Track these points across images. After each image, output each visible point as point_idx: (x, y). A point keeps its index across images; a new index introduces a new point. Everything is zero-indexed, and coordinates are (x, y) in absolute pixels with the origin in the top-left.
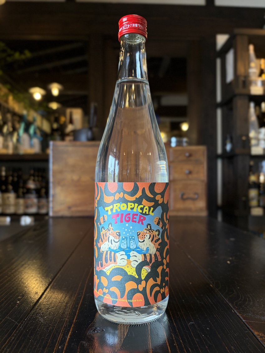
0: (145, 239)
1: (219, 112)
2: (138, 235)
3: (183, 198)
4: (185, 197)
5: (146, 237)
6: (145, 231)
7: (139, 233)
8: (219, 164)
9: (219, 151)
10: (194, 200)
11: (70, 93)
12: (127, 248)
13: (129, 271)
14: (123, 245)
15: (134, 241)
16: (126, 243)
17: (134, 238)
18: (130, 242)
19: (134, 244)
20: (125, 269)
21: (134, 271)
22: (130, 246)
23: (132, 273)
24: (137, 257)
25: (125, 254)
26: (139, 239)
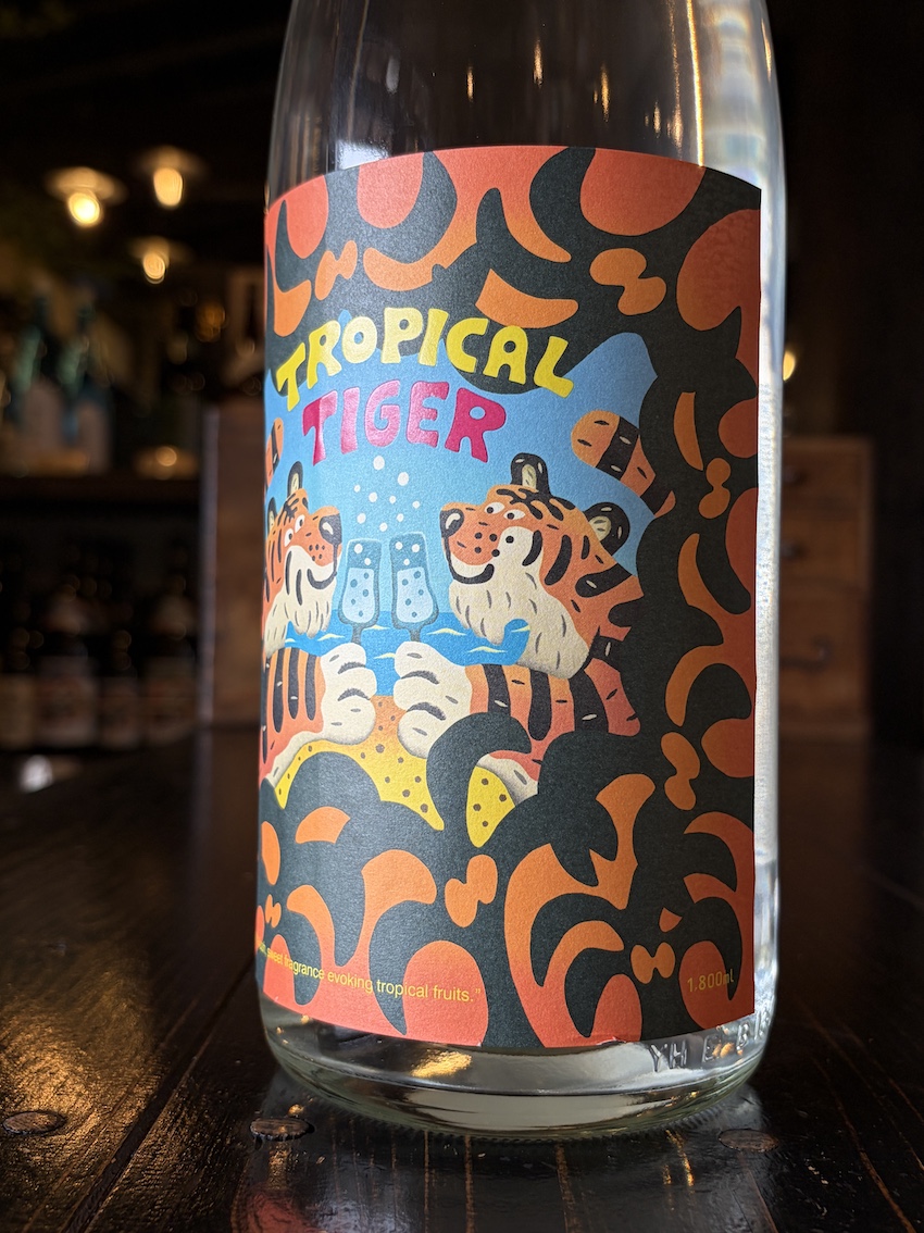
0: (494, 561)
2: (446, 534)
5: (502, 545)
6: (498, 507)
7: (456, 516)
12: (375, 621)
13: (387, 780)
14: (353, 601)
15: (423, 574)
16: (370, 586)
17: (422, 550)
18: (394, 579)
19: (421, 592)
20: (363, 764)
21: (418, 779)
22: (394, 605)
23: (406, 793)
24: (434, 681)
25: (364, 663)
26: (453, 556)
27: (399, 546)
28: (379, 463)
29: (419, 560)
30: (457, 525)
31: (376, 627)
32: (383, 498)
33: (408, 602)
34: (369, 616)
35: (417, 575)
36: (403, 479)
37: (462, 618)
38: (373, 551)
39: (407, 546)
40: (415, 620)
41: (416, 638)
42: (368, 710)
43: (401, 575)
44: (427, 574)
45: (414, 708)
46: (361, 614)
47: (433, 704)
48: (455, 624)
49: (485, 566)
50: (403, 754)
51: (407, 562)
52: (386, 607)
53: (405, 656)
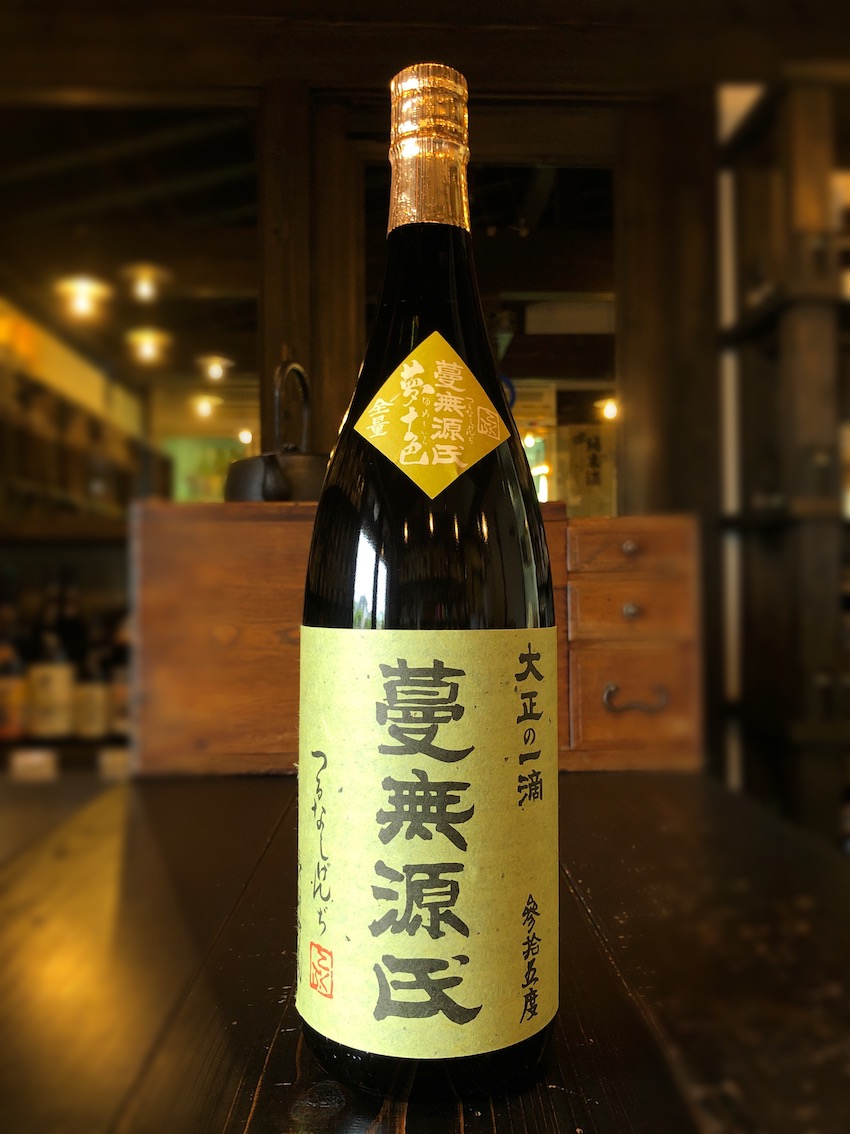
1: (729, 367)
3: (614, 708)
4: (619, 702)
8: (732, 551)
9: (731, 502)
10: (652, 712)
11: (205, 293)
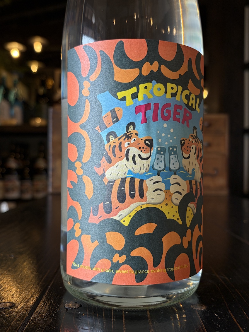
0: (190, 153)
2: (182, 146)
5: (191, 150)
6: (191, 139)
7: (183, 141)
12: (164, 169)
13: (169, 213)
14: (157, 164)
15: (177, 156)
16: (162, 159)
17: (176, 150)
18: (170, 158)
19: (176, 161)
20: (161, 209)
21: (176, 212)
22: (170, 165)
23: (174, 216)
24: (180, 185)
25: (161, 181)
26: (183, 152)
27: (171, 149)
28: (165, 125)
29: (176, 153)
30: (184, 143)
31: (165, 171)
32: (166, 135)
33: (173, 164)
34: (162, 168)
35: (175, 157)
36: (172, 130)
37: (185, 168)
38: (163, 149)
39: (173, 149)
40: (175, 169)
41: (175, 174)
42: (163, 194)
43: (171, 157)
44: (177, 157)
45: (175, 192)
46: (160, 167)
47: (180, 191)
48: (184, 170)
49: (189, 155)
50: (173, 205)
51: (173, 153)
52: (167, 165)
53: (173, 179)
